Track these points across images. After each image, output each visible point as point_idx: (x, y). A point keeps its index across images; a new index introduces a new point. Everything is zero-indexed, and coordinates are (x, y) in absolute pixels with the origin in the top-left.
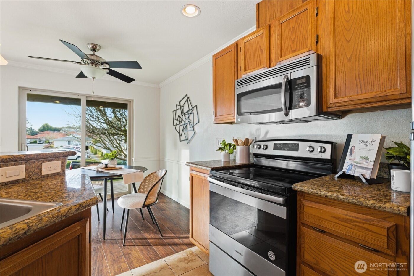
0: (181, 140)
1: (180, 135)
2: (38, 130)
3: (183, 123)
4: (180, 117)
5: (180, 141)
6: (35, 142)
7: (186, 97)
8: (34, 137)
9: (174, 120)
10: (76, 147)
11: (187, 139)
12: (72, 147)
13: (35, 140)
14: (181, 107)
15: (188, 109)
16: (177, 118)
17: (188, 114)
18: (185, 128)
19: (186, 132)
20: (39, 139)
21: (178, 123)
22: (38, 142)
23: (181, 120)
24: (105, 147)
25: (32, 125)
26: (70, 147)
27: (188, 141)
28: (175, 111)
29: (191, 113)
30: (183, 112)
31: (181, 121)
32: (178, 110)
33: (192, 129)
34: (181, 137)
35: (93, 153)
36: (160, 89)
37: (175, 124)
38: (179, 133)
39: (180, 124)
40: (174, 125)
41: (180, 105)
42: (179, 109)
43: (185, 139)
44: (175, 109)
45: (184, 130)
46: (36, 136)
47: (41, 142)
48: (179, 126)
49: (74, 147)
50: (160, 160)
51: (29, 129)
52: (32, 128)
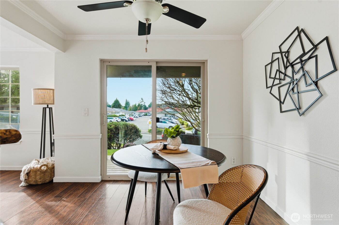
0: (283, 110)
1: (281, 102)
2: (148, 106)
3: (288, 80)
4: (280, 72)
5: (281, 112)
6: (146, 115)
7: (297, 31)
8: (146, 111)
9: (268, 79)
10: (169, 119)
11: (299, 109)
12: (167, 119)
13: (146, 113)
14: (284, 54)
15: (302, 52)
16: (273, 76)
17: (302, 61)
18: (293, 89)
19: (296, 96)
20: (149, 112)
21: (277, 81)
22: (148, 115)
23: (282, 76)
24: (185, 119)
25: (145, 103)
26: (165, 118)
27: (301, 111)
28: (270, 65)
29: (310, 58)
30: (288, 61)
31: (283, 78)
32: (277, 61)
33: (313, 87)
34: (282, 105)
35: (181, 124)
36: (243, 40)
37: (270, 84)
38: (280, 100)
39: (280, 83)
40: (267, 88)
41: (281, 52)
42: (278, 59)
43: (294, 108)
44: (271, 61)
45: (291, 93)
46: (147, 110)
47: (150, 115)
48: (279, 88)
49: (168, 119)
50: (243, 138)
51: (144, 105)
52: (145, 105)
